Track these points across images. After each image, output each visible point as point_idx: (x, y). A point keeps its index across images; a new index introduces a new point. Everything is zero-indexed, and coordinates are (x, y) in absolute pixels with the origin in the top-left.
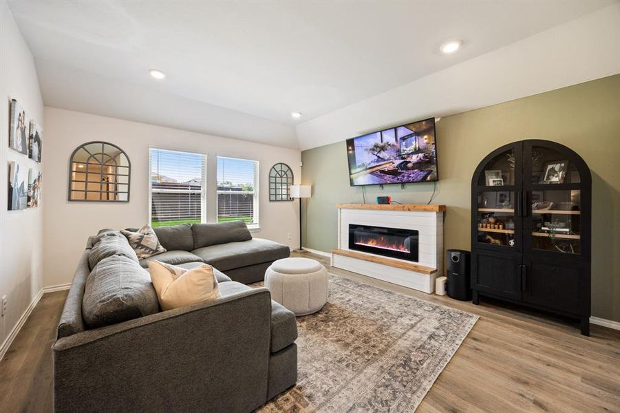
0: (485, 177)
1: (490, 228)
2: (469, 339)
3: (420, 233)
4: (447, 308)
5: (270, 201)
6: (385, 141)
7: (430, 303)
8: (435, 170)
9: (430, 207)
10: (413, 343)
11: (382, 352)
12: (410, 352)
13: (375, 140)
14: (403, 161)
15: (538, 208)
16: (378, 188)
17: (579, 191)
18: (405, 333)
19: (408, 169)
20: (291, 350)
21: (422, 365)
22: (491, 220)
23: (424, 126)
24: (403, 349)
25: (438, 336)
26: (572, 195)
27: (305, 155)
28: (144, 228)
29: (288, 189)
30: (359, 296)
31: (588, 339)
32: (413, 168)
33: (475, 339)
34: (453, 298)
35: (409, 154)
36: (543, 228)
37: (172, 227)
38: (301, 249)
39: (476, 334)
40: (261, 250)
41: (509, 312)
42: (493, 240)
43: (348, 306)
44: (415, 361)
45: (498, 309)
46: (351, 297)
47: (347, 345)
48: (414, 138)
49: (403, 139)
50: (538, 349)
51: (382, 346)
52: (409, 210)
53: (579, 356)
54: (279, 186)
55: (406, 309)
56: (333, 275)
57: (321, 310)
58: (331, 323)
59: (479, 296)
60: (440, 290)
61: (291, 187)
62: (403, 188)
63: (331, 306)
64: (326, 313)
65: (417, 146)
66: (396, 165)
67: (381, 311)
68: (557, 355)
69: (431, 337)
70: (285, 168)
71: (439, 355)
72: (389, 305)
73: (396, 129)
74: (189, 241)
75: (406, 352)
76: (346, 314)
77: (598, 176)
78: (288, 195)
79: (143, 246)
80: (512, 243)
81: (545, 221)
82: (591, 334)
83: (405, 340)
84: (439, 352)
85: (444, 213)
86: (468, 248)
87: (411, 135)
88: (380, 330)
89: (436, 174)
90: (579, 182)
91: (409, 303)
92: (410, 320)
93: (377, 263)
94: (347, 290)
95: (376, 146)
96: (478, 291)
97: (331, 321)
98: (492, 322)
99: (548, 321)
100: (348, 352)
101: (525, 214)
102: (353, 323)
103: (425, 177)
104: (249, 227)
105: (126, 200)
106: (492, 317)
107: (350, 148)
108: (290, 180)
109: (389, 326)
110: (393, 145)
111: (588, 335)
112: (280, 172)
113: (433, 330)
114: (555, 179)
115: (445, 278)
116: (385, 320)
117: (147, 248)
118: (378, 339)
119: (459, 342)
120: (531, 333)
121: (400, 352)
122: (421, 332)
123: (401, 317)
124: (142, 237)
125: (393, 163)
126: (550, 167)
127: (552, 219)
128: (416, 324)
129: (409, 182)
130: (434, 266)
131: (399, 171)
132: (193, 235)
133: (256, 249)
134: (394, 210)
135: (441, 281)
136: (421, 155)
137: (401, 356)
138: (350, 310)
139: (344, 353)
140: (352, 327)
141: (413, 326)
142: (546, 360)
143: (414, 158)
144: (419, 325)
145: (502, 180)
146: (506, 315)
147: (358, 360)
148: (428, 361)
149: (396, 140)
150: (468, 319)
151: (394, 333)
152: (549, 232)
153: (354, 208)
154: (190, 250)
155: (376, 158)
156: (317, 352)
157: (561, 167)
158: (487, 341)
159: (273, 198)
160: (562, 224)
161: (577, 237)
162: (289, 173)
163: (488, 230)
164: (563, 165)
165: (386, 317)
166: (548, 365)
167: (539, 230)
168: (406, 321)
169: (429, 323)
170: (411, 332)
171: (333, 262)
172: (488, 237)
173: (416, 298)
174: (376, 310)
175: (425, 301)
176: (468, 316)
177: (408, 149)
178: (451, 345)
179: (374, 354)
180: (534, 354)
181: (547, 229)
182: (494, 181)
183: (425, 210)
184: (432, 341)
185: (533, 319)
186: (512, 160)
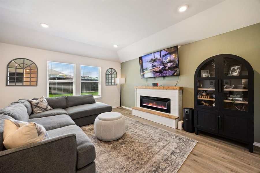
0: (201, 73)
1: (203, 98)
2: (191, 155)
3: (171, 100)
4: (183, 136)
5: (106, 85)
6: (156, 57)
7: (175, 134)
8: (178, 70)
9: (176, 88)
10: (163, 157)
11: (146, 162)
12: (160, 162)
13: (151, 57)
14: (163, 66)
15: (227, 88)
16: (153, 79)
17: (248, 79)
18: (159, 151)
19: (166, 70)
20: (91, 166)
21: (165, 171)
22: (204, 94)
23: (173, 50)
24: (157, 161)
25: (176, 153)
26: (243, 82)
27: (122, 64)
28: (41, 98)
29: (114, 80)
30: (142, 130)
31: (252, 155)
32: (168, 70)
33: (194, 155)
34: (186, 131)
35: (167, 63)
36: (229, 98)
37: (56, 97)
38: (120, 107)
39: (195, 151)
40: (97, 108)
41: (212, 139)
42: (205, 104)
43: (135, 135)
44: (162, 169)
45: (207, 137)
46: (137, 131)
47: (129, 158)
48: (168, 55)
49: (164, 56)
50: (227, 161)
51: (146, 159)
52: (166, 89)
53: (249, 166)
54: (110, 78)
55: (162, 137)
56: (132, 119)
57: (121, 138)
58: (124, 145)
59: (198, 131)
60: (180, 127)
61: (116, 79)
62: (164, 79)
63: (127, 135)
64: (123, 140)
65: (170, 59)
66: (160, 68)
67: (150, 138)
68: (236, 165)
69: (172, 153)
70: (113, 71)
71: (175, 164)
72: (155, 135)
73: (160, 51)
74: (65, 104)
75: (158, 162)
76: (133, 140)
77: (257, 72)
78: (114, 82)
79: (39, 107)
80: (214, 105)
81: (230, 94)
82: (254, 151)
83: (159, 155)
84: (175, 162)
85: (183, 90)
86: (193, 107)
87: (167, 54)
88: (147, 149)
89: (178, 72)
90: (248, 75)
91: (165, 134)
92: (163, 143)
93: (152, 113)
94: (136, 127)
95: (152, 60)
96: (198, 128)
97: (124, 144)
98: (204, 144)
99: (232, 144)
100: (128, 163)
101: (220, 91)
102: (135, 145)
103: (174, 74)
104: (94, 97)
105: (36, 85)
106: (204, 142)
107: (141, 61)
108: (115, 76)
109: (152, 147)
110: (159, 59)
111: (252, 152)
112: (111, 73)
113: (174, 149)
114: (235, 74)
115: (183, 121)
116: (151, 143)
117: (41, 108)
118: (145, 154)
119: (186, 156)
120: (223, 151)
121: (155, 162)
122: (168, 150)
123: (159, 141)
124: (38, 103)
125: (159, 67)
126: (232, 68)
127: (234, 93)
128: (166, 145)
129: (166, 76)
130: (177, 115)
131: (162, 71)
132: (67, 101)
133: (95, 108)
134: (159, 89)
135: (181, 123)
136: (172, 63)
137: (155, 165)
138: (135, 138)
139: (126, 163)
140: (134, 147)
141: (164, 147)
142: (231, 168)
143: (169, 65)
144: (167, 146)
145: (209, 74)
146: (211, 141)
147: (132, 167)
148: (168, 168)
149: (161, 57)
150: (192, 143)
151: (154, 151)
152: (232, 100)
153: (142, 88)
154: (65, 108)
155: (152, 65)
156: (112, 162)
157: (238, 67)
158: (200, 156)
159: (107, 84)
160: (239, 96)
161: (247, 103)
162: (115, 73)
163: (202, 99)
164: (239, 66)
165: (152, 142)
166: (232, 171)
167: (227, 99)
168: (161, 144)
169: (172, 145)
170: (163, 151)
171: (133, 113)
172: (203, 102)
173: (168, 131)
174: (148, 137)
175: (172, 133)
176: (192, 141)
177: (166, 61)
178: (182, 158)
179: (141, 164)
180: (224, 163)
181: (231, 98)
182: (205, 75)
183: (173, 89)
184: (173, 156)
185: (225, 143)
186: (214, 64)
